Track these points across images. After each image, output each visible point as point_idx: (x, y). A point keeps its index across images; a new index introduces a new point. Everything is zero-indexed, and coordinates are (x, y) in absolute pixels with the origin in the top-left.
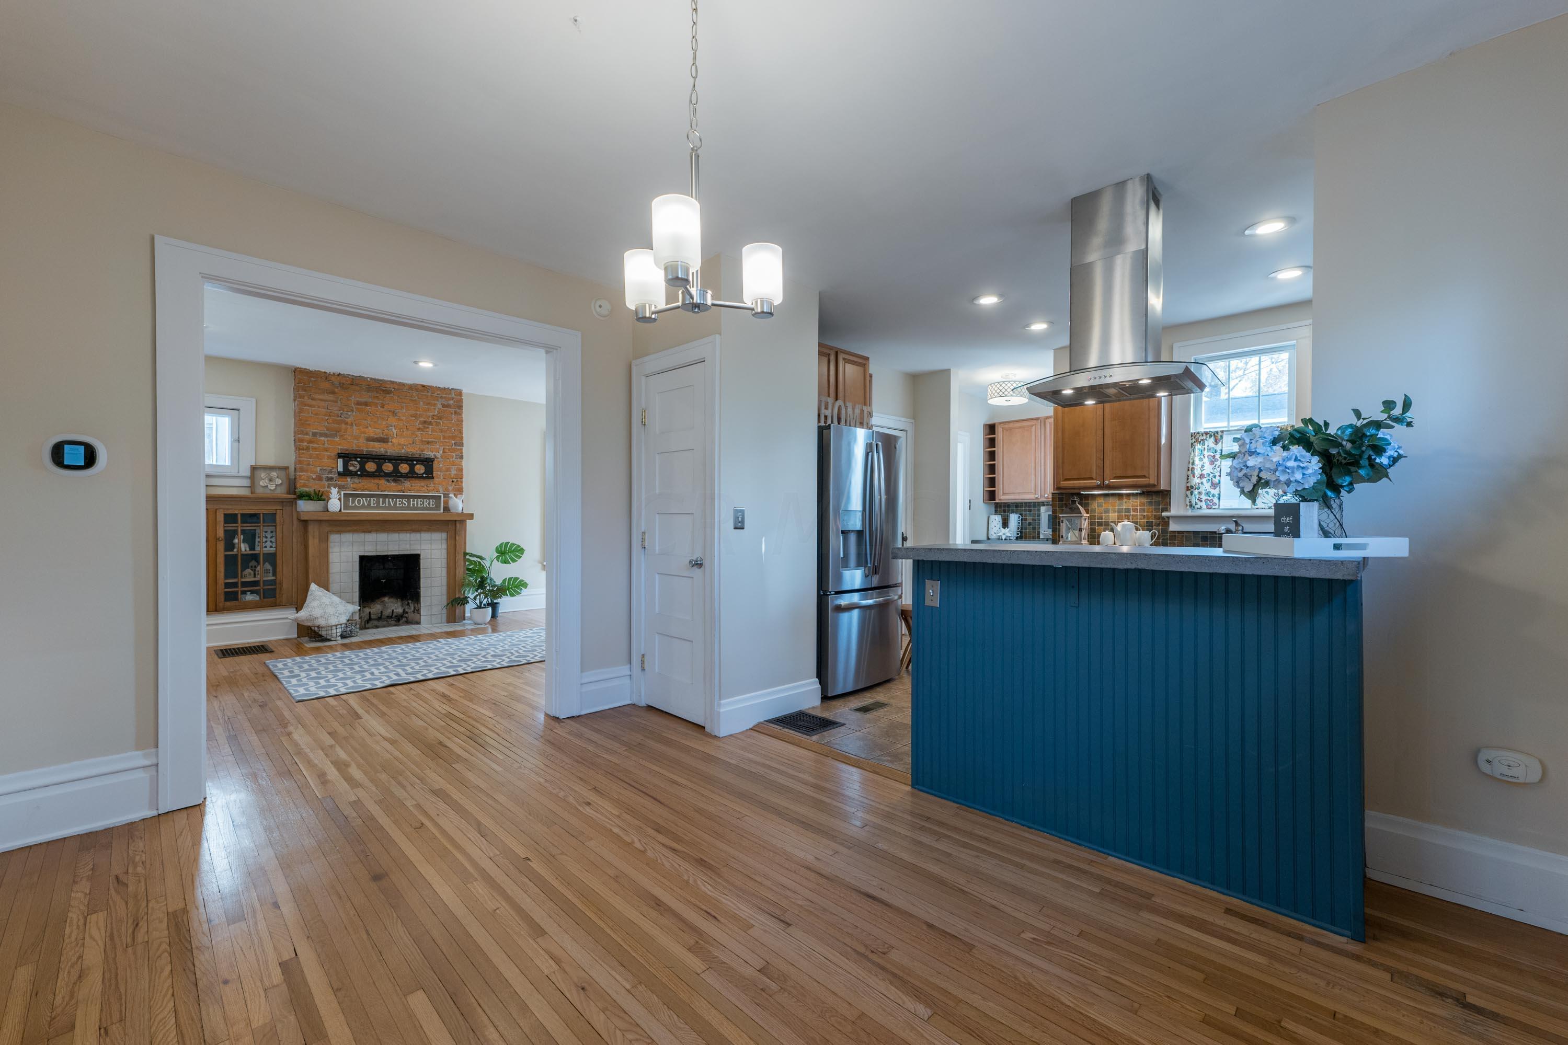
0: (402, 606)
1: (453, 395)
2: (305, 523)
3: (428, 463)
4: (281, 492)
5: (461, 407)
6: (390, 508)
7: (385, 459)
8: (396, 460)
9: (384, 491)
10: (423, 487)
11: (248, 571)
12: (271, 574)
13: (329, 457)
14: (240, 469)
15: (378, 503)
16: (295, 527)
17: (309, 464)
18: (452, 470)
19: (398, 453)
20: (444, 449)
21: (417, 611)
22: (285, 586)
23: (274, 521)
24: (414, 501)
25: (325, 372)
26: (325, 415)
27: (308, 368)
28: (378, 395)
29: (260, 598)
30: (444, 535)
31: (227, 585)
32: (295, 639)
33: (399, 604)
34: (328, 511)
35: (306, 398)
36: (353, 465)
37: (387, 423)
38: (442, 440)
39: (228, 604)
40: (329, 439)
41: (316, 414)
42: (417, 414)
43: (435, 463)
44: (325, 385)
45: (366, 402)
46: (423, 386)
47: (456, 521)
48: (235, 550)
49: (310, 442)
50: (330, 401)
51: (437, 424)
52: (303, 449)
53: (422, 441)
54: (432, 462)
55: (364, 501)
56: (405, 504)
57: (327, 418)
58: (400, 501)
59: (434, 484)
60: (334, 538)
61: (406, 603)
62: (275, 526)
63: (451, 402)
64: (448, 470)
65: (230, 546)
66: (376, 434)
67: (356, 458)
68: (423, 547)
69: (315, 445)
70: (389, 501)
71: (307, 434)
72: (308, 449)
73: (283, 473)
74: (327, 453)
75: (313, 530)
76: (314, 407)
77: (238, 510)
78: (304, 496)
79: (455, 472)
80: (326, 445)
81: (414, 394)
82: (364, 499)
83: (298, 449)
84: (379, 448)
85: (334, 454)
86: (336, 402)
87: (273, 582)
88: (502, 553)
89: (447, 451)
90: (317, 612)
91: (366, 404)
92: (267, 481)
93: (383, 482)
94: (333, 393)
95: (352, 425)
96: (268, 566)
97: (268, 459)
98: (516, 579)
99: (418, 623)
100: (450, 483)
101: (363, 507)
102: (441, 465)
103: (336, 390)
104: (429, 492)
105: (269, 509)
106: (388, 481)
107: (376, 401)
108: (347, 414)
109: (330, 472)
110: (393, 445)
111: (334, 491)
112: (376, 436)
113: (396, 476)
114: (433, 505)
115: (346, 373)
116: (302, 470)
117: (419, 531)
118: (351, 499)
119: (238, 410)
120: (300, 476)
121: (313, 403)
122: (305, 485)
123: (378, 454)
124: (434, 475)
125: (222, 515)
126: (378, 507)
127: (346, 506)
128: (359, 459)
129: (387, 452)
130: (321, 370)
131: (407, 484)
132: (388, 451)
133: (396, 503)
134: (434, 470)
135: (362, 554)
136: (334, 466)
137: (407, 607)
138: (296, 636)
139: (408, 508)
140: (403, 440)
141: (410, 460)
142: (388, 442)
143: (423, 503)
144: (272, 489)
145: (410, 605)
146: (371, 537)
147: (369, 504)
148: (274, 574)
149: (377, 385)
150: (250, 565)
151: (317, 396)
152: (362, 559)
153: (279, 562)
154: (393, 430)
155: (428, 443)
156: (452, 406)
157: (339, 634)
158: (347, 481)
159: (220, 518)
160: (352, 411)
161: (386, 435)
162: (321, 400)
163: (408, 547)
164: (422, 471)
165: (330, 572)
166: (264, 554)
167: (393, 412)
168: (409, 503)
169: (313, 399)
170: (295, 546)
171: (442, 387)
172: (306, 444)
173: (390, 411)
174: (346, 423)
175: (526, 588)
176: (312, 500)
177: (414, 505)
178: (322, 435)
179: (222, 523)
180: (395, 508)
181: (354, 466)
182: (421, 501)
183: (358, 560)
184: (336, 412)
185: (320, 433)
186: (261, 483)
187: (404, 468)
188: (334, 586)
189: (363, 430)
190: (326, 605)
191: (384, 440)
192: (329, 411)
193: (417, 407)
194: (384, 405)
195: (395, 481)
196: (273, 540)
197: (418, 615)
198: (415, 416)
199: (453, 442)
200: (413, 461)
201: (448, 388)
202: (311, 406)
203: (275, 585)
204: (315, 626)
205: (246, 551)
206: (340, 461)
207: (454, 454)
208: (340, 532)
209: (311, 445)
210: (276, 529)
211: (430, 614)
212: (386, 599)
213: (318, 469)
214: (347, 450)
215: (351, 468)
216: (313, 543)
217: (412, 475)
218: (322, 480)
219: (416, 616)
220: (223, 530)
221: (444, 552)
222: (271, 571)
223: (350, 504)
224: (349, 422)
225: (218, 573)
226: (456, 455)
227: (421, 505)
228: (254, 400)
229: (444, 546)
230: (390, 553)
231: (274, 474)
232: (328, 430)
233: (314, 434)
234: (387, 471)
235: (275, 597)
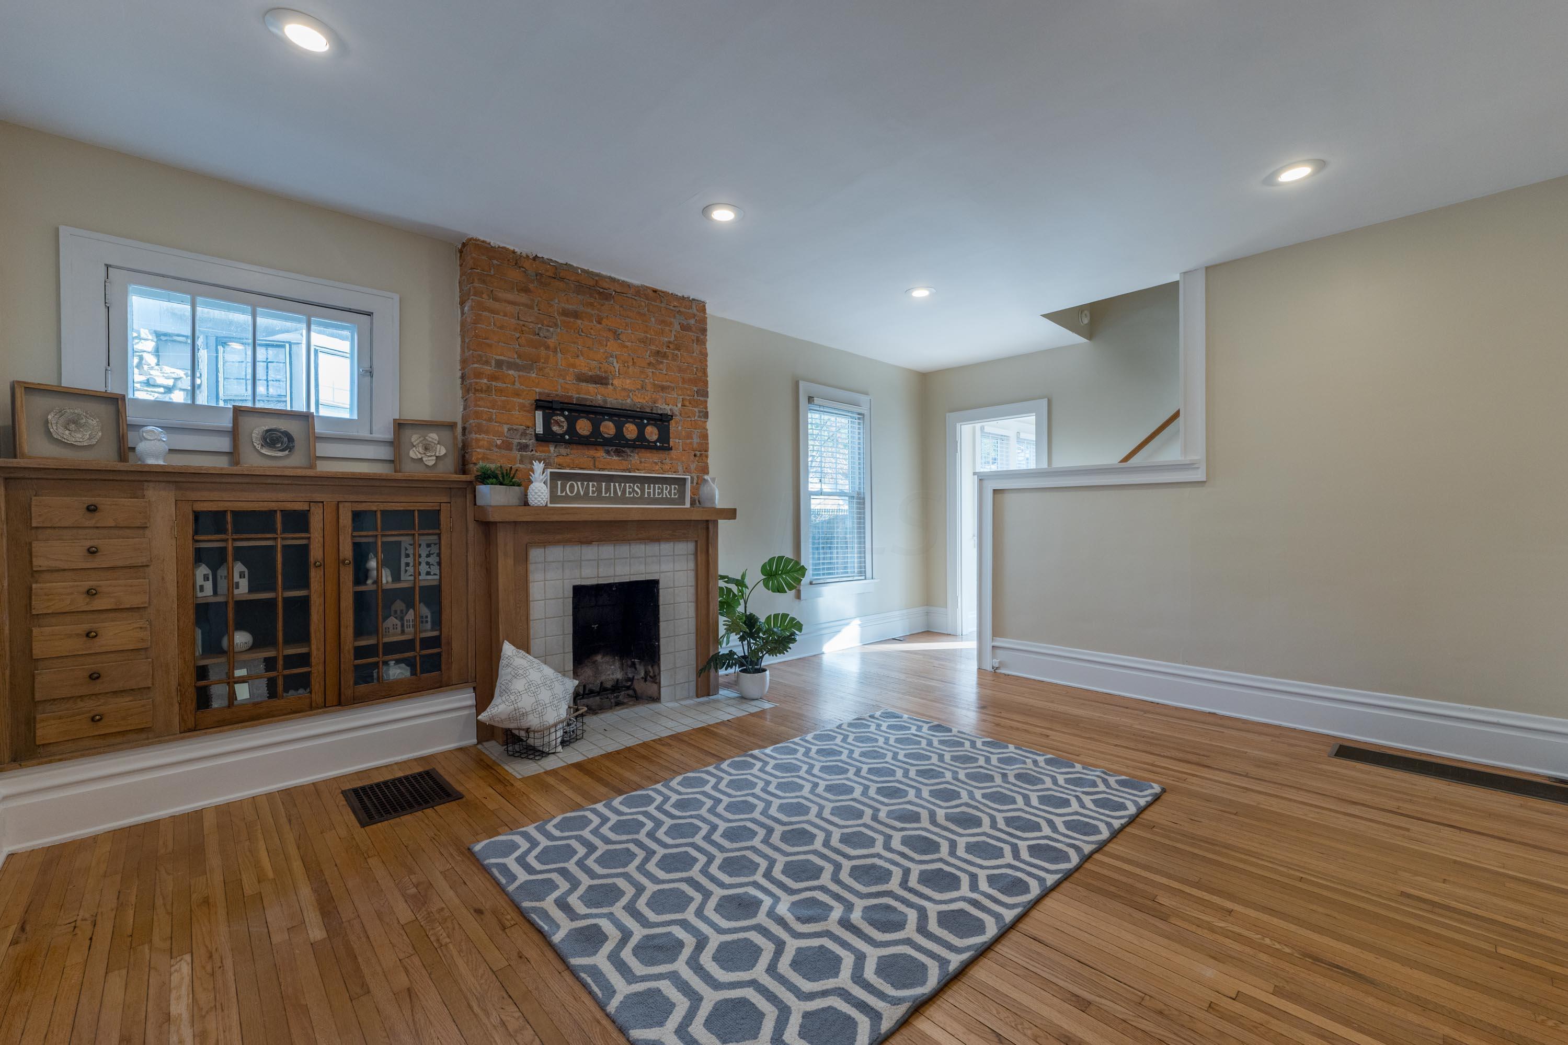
0: (622, 668)
1: (695, 311)
2: (487, 527)
3: (662, 421)
4: (447, 470)
5: (704, 331)
6: (615, 499)
7: (603, 414)
8: (620, 415)
9: (603, 469)
10: (656, 463)
11: (392, 621)
12: (429, 626)
13: (522, 407)
14: (374, 428)
15: (599, 490)
16: (471, 533)
17: (490, 420)
18: (695, 436)
19: (622, 404)
20: (683, 400)
21: (655, 679)
22: (456, 645)
23: (437, 525)
24: (649, 488)
25: (514, 252)
26: (515, 330)
27: (488, 240)
28: (592, 300)
29: (413, 673)
30: (691, 546)
31: (360, 652)
32: (475, 745)
33: (617, 664)
34: (526, 504)
35: (484, 296)
36: (558, 423)
37: (606, 352)
38: (680, 385)
39: (362, 688)
40: (521, 373)
41: (502, 327)
42: (647, 338)
43: (672, 423)
44: (514, 275)
45: (576, 312)
46: (655, 291)
47: (707, 521)
48: (369, 582)
49: (493, 378)
50: (523, 305)
51: (675, 357)
52: (481, 391)
53: (654, 385)
54: (668, 421)
55: (578, 486)
56: (637, 493)
57: (518, 335)
58: (630, 487)
59: (672, 459)
60: (536, 554)
61: (629, 663)
62: (439, 535)
63: (692, 322)
64: (689, 436)
65: (361, 574)
66: (590, 370)
67: (563, 410)
68: (664, 567)
69: (499, 384)
70: (615, 486)
71: (487, 363)
72: (488, 390)
73: (446, 434)
74: (519, 400)
75: (505, 542)
76: (499, 314)
77: (375, 504)
78: (489, 477)
79: (698, 441)
80: (517, 385)
81: (643, 304)
82: (579, 483)
83: (467, 390)
84: (594, 394)
85: (528, 401)
86: (531, 307)
87: (435, 642)
88: (771, 576)
89: (687, 404)
90: (526, 702)
91: (576, 315)
92: (421, 450)
93: (600, 454)
94: (526, 290)
95: (555, 351)
96: (425, 611)
97: (421, 410)
98: (785, 616)
99: (656, 699)
100: (692, 457)
101: (578, 498)
102: (680, 428)
103: (531, 286)
104: (664, 472)
105: (426, 502)
106: (608, 452)
107: (589, 310)
108: (548, 331)
109: (524, 434)
110: (615, 389)
111: (538, 467)
112: (590, 373)
113: (618, 445)
114: (675, 494)
115: (546, 257)
116: (480, 429)
117: (658, 540)
118: (559, 483)
119: (369, 314)
120: (478, 440)
121: (496, 305)
122: (484, 458)
123: (594, 403)
124: (671, 443)
125: (350, 515)
126: (599, 499)
127: (554, 497)
128: (566, 413)
129: (605, 401)
130: (508, 247)
131: (635, 458)
132: (609, 400)
133: (624, 492)
134: (671, 435)
135: (578, 583)
136: (530, 424)
137: (629, 670)
138: (475, 741)
139: (641, 500)
140: (628, 381)
141: (639, 416)
142: (607, 384)
143: (662, 490)
144: (431, 463)
145: (638, 666)
146: (590, 552)
147: (586, 493)
148: (437, 622)
149: (592, 283)
150: (393, 608)
151: (501, 295)
152: (578, 591)
153: (445, 603)
154: (615, 363)
155: (663, 388)
156: (694, 329)
157: (559, 740)
158: (549, 452)
159: (346, 519)
160: (556, 325)
161: (606, 372)
162: (510, 302)
163: (642, 568)
164: (655, 437)
165: (531, 618)
166: (421, 588)
167: (615, 333)
168: (643, 491)
169: (496, 299)
170: (471, 573)
171: (680, 295)
172: (485, 381)
173: (610, 330)
174: (547, 348)
175: (800, 630)
176: (501, 484)
177: (649, 493)
178: (511, 366)
179: (350, 531)
180: (623, 500)
181: (560, 426)
182: (659, 488)
183: (570, 593)
184: (531, 326)
185: (508, 362)
186: (413, 454)
187: (631, 430)
188: (536, 644)
189: (572, 360)
190: (538, 686)
191: (601, 381)
192: (522, 323)
193: (647, 326)
194: (602, 319)
195: (618, 453)
196: (433, 560)
197: (655, 686)
198: (643, 341)
199: (695, 389)
200: (642, 418)
201: (688, 298)
202: (493, 312)
203: (439, 646)
204: (519, 729)
205: (387, 582)
206: (539, 415)
207: (696, 410)
208: (544, 544)
209: (494, 383)
210: (440, 539)
211: (673, 683)
212: (599, 658)
213: (505, 428)
214: (548, 395)
215: (555, 428)
216: (505, 565)
217: (641, 444)
218: (510, 449)
219: (651, 688)
220: (350, 544)
221: (692, 575)
222: (429, 619)
223: (559, 494)
224: (552, 345)
225: (342, 629)
226: (699, 412)
227: (659, 494)
228: (396, 297)
229: (692, 565)
230: (617, 580)
231: (433, 436)
232: (519, 357)
233: (499, 364)
234: (606, 436)
235: (440, 670)
